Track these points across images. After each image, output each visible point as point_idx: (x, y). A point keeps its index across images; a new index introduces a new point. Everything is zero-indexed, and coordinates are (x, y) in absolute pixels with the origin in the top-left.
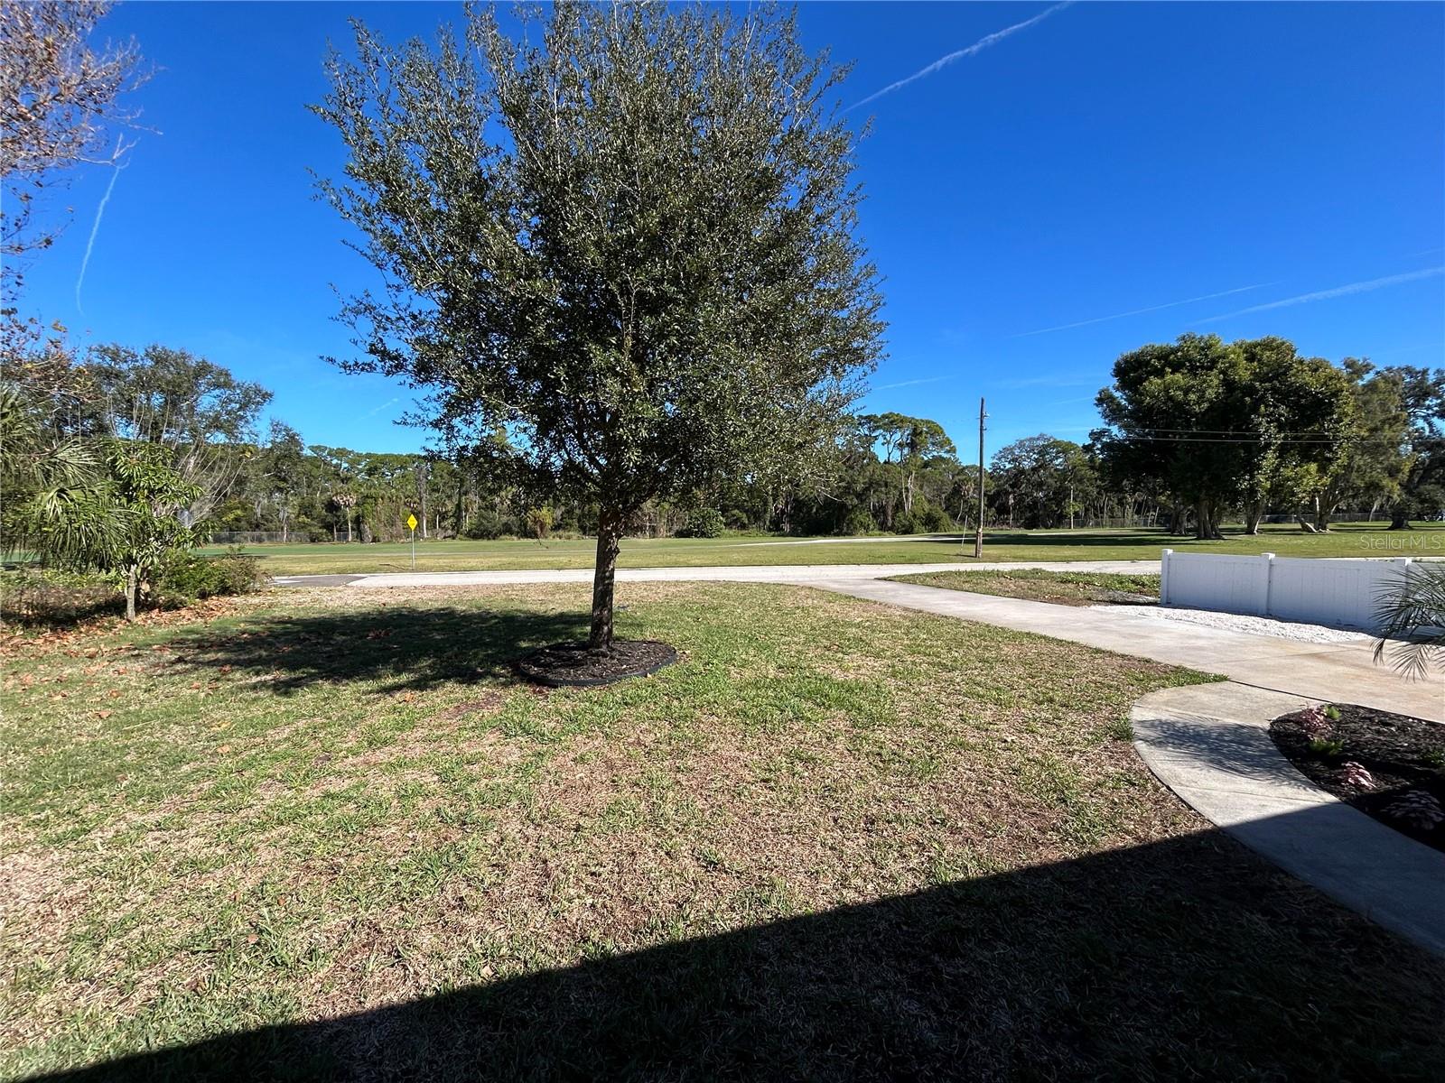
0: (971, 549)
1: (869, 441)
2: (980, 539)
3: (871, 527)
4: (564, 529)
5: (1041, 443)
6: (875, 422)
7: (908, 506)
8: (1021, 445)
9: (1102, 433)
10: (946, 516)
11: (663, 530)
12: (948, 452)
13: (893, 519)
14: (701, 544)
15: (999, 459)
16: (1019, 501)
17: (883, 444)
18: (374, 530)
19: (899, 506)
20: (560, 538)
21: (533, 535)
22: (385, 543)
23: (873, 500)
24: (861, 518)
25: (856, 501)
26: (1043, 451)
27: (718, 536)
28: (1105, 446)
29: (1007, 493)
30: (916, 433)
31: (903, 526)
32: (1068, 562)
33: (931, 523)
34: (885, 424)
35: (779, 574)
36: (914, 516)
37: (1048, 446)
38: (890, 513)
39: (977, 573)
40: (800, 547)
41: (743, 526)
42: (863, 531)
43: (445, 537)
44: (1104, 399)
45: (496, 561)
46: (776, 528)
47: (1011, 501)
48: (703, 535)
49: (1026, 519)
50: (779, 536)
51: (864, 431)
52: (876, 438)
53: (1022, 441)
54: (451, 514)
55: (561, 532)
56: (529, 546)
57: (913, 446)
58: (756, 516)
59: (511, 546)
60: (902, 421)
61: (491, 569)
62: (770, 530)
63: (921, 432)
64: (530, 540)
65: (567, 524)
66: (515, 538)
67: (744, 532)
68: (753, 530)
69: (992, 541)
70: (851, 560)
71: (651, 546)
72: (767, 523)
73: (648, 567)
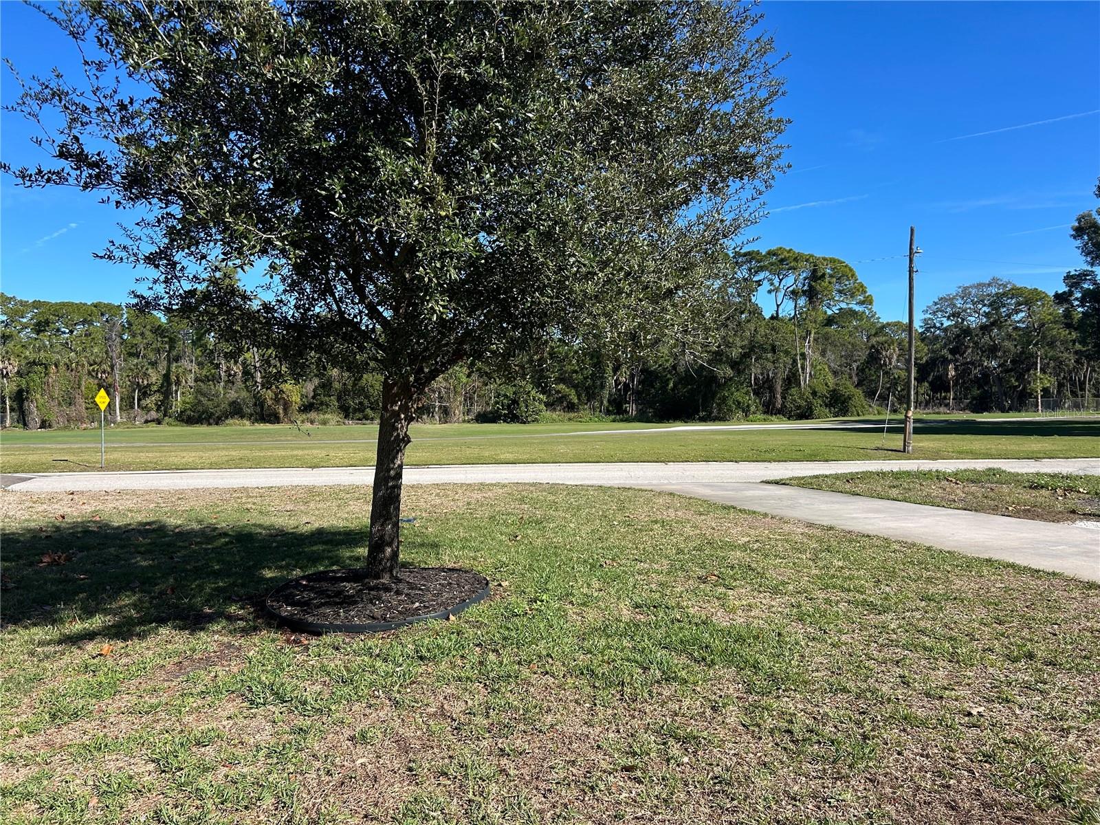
0: (896, 441)
1: (749, 287)
2: (910, 426)
3: (753, 408)
4: (317, 410)
5: (994, 290)
6: (759, 261)
7: (805, 380)
8: (965, 293)
9: (1082, 276)
10: (858, 393)
11: (458, 411)
12: (861, 303)
13: (784, 398)
14: (513, 432)
15: (934, 313)
16: (963, 373)
17: (770, 292)
18: (44, 410)
19: (792, 379)
20: (312, 422)
21: (273, 418)
22: (59, 429)
23: (755, 371)
24: (737, 395)
25: (730, 372)
26: (996, 303)
27: (536, 420)
28: (1087, 295)
29: (945, 362)
30: (815, 276)
31: (799, 407)
32: (1037, 459)
33: (838, 403)
34: (772, 264)
35: (624, 474)
36: (814, 393)
37: (1004, 294)
38: (779, 389)
39: (908, 474)
40: (652, 437)
41: (571, 407)
42: (740, 414)
43: (147, 422)
44: (1084, 228)
45: (223, 454)
46: (617, 410)
47: (952, 373)
48: (513, 418)
49: (973, 398)
50: (622, 421)
51: (742, 273)
52: (759, 283)
53: (966, 288)
54: (155, 388)
55: (313, 415)
56: (267, 433)
57: (811, 294)
58: (589, 391)
59: (243, 433)
60: (796, 260)
61: (213, 466)
62: (608, 412)
63: (824, 275)
64: (269, 426)
65: (322, 404)
66: (247, 423)
67: (572, 415)
68: (585, 412)
69: (925, 429)
70: (727, 455)
71: (443, 435)
72: (605, 402)
73: (439, 464)
